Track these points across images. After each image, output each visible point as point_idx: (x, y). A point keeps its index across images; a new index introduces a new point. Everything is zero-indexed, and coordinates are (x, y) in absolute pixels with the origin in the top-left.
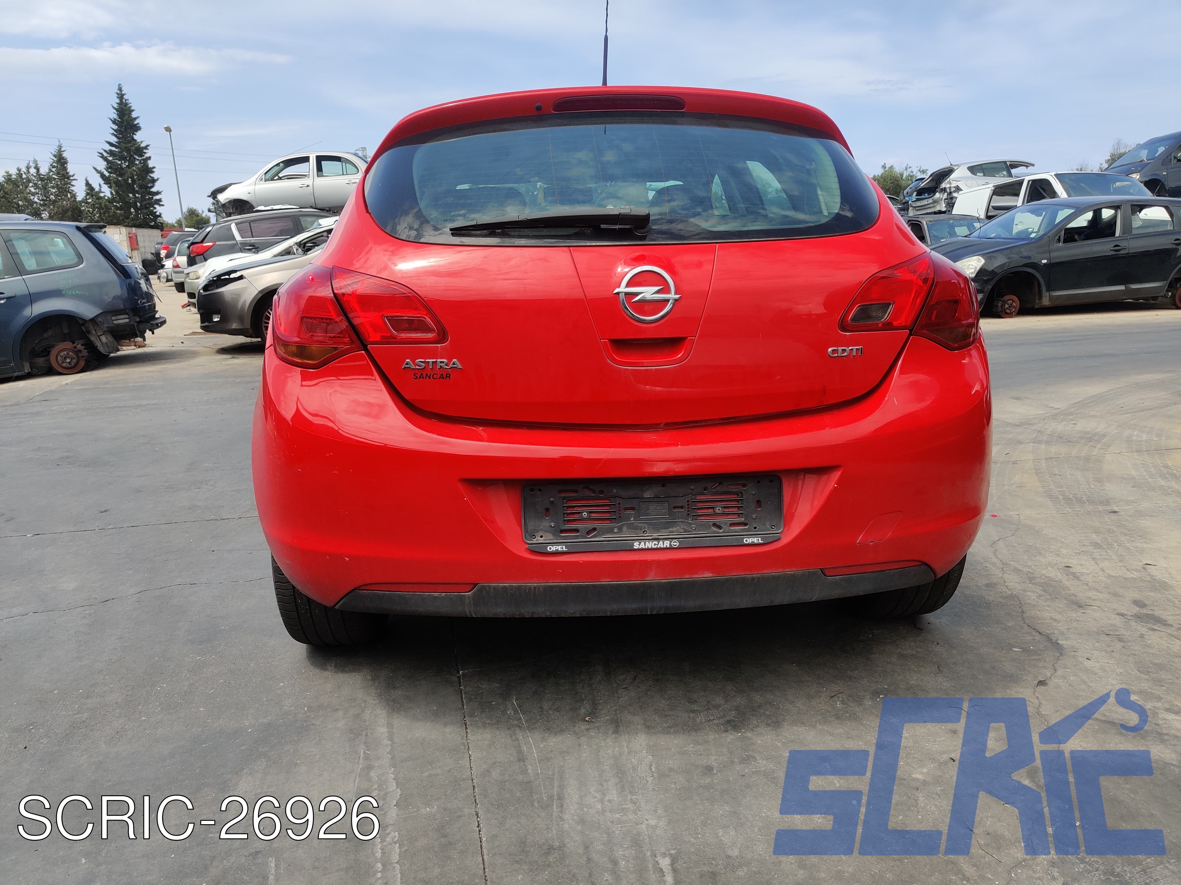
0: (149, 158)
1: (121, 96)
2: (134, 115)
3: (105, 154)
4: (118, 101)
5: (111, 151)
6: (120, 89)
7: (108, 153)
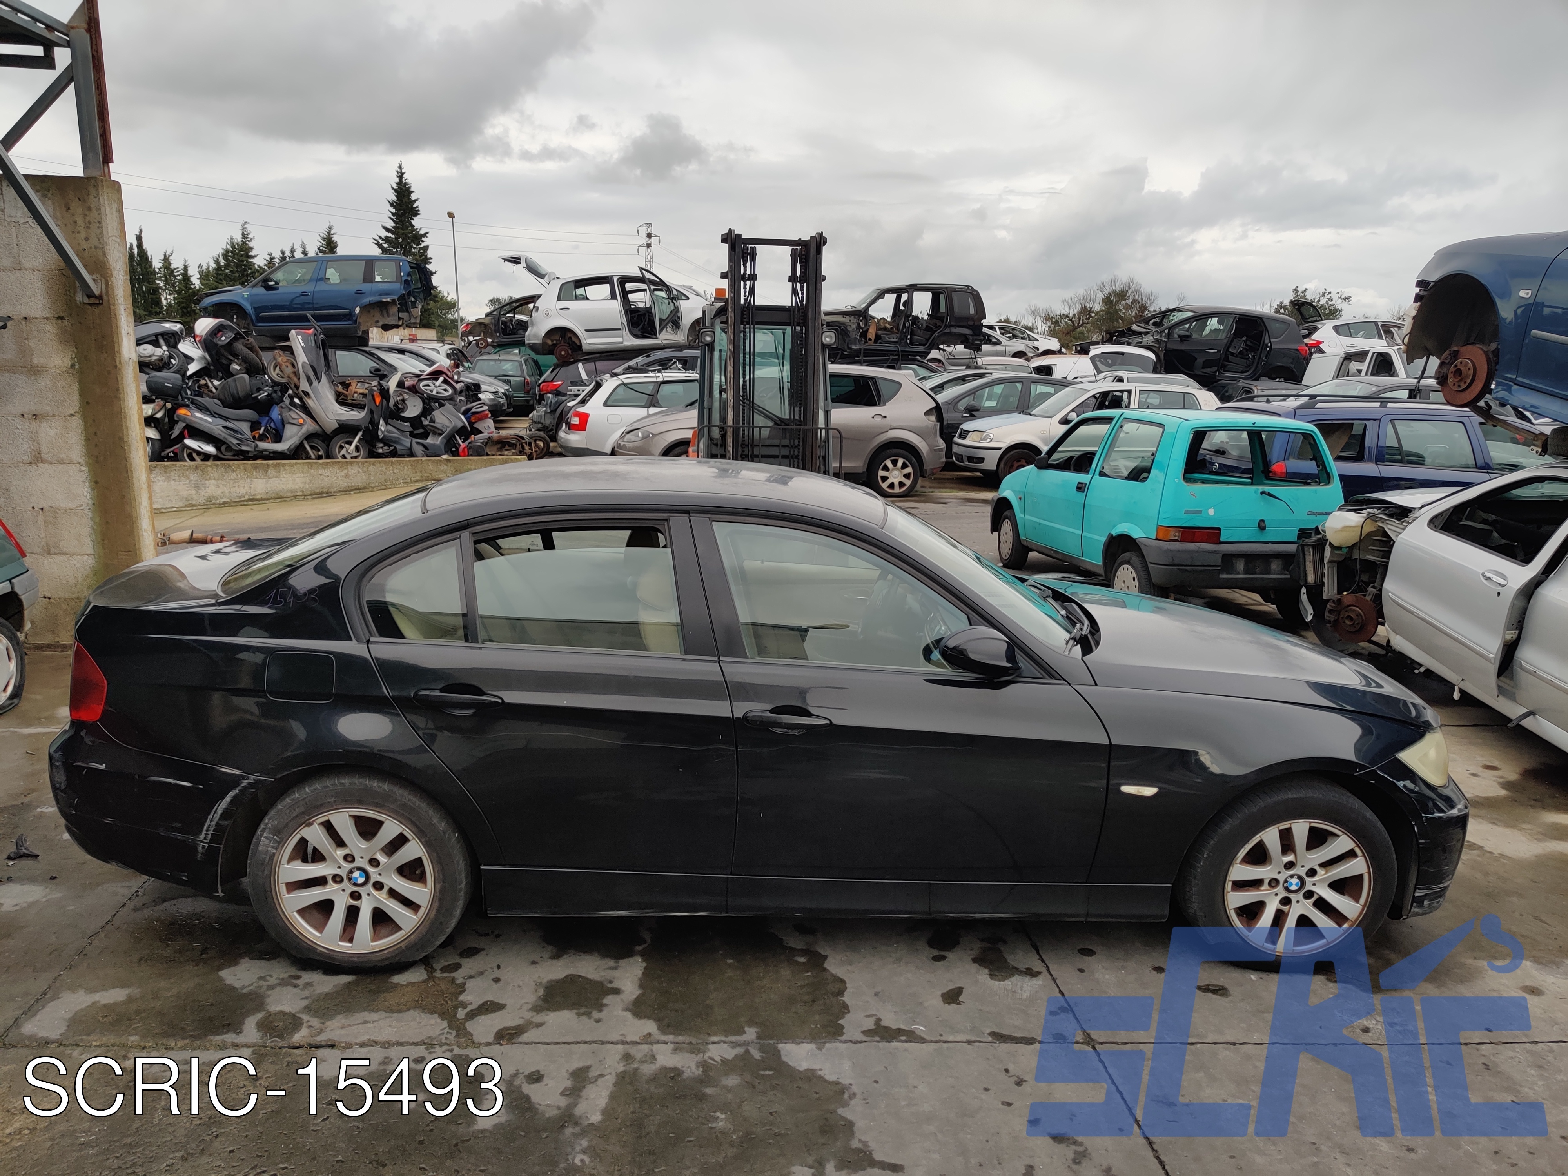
0: (426, 248)
1: (401, 175)
2: (413, 197)
3: (381, 242)
4: (397, 180)
5: (386, 237)
6: (400, 167)
7: (383, 240)
